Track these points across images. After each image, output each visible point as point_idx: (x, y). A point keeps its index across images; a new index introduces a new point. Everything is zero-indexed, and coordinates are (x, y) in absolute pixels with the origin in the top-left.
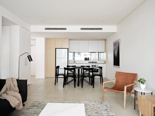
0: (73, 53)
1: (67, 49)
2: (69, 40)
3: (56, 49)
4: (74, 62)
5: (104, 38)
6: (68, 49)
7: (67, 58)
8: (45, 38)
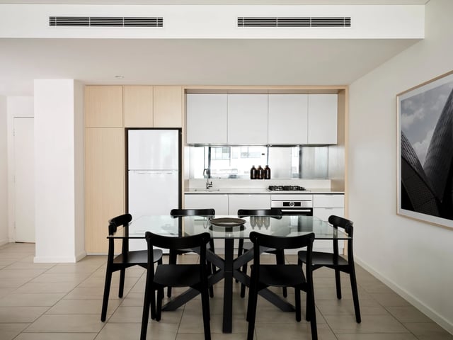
0: (207, 148)
1: (177, 131)
2: (186, 92)
3: (127, 130)
4: (209, 186)
5: (337, 82)
6: (180, 130)
7: (177, 173)
8: (76, 81)
